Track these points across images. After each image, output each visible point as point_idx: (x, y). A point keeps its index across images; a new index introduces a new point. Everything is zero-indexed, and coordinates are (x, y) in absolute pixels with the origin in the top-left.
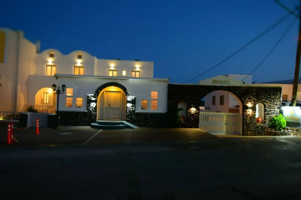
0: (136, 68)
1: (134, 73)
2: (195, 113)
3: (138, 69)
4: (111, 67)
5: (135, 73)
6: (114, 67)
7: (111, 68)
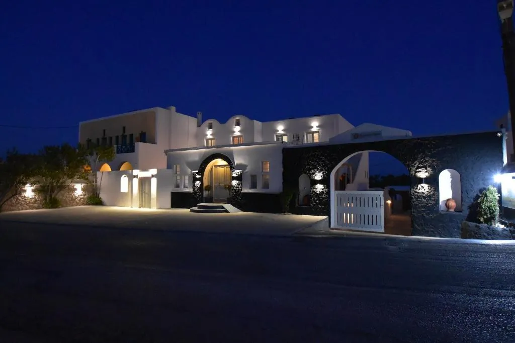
0: (312, 127)
1: (311, 135)
2: (322, 192)
3: (315, 129)
4: (278, 131)
5: (313, 135)
6: (283, 130)
7: (278, 133)
